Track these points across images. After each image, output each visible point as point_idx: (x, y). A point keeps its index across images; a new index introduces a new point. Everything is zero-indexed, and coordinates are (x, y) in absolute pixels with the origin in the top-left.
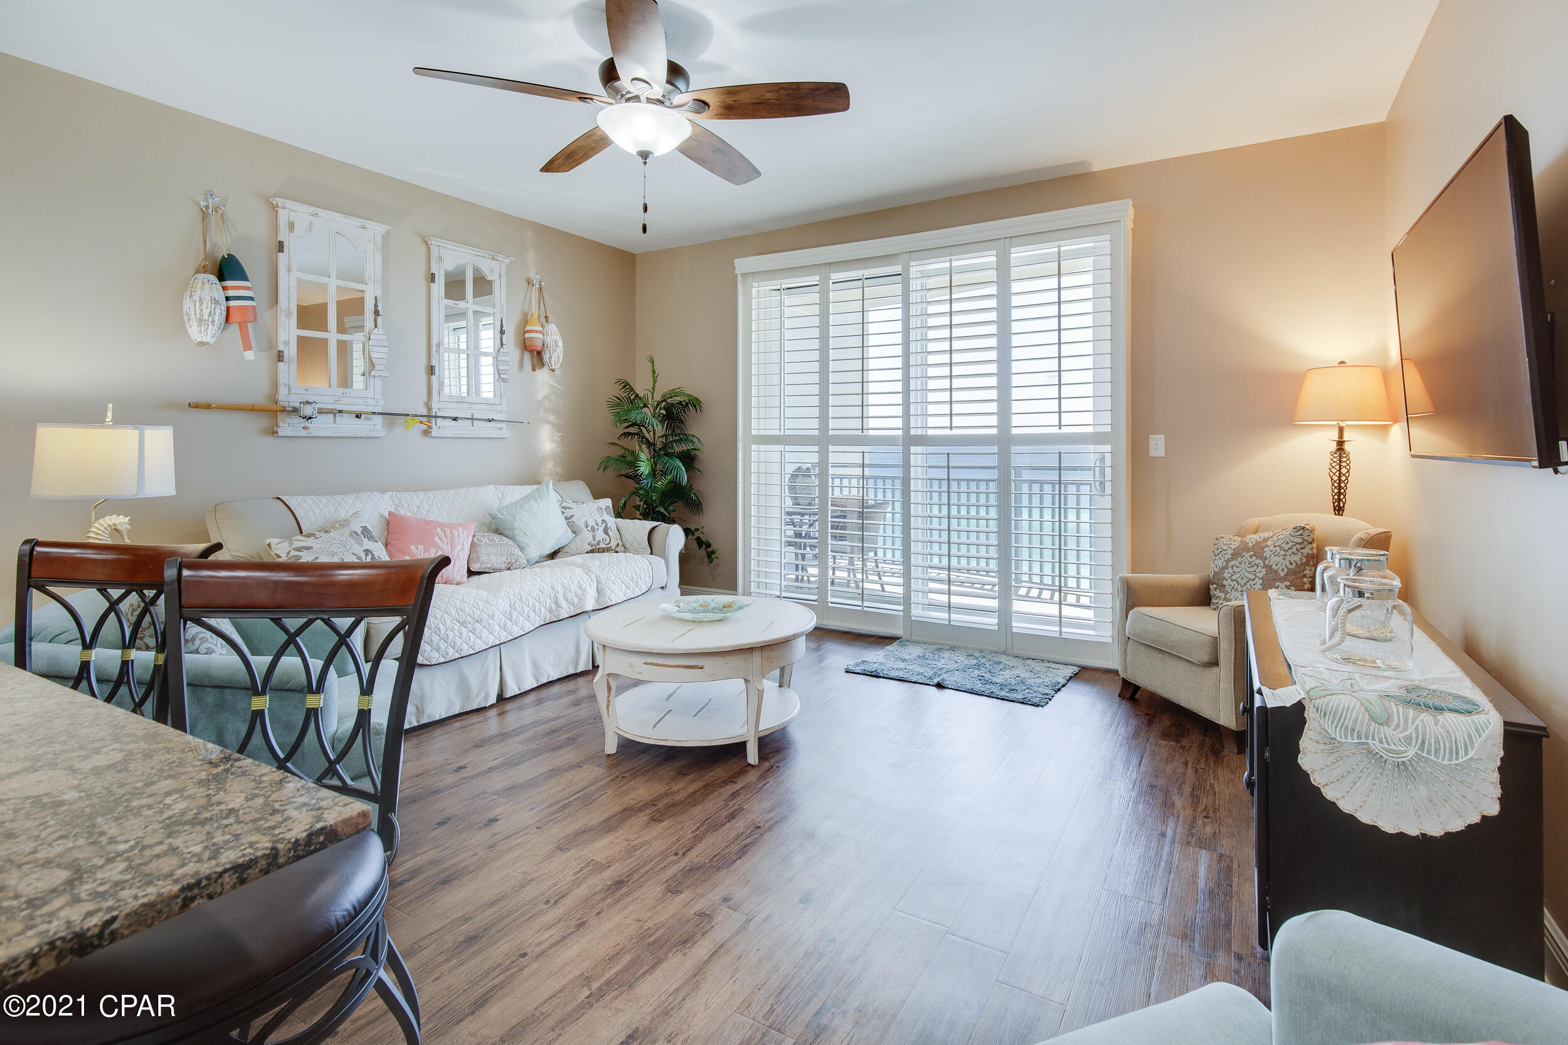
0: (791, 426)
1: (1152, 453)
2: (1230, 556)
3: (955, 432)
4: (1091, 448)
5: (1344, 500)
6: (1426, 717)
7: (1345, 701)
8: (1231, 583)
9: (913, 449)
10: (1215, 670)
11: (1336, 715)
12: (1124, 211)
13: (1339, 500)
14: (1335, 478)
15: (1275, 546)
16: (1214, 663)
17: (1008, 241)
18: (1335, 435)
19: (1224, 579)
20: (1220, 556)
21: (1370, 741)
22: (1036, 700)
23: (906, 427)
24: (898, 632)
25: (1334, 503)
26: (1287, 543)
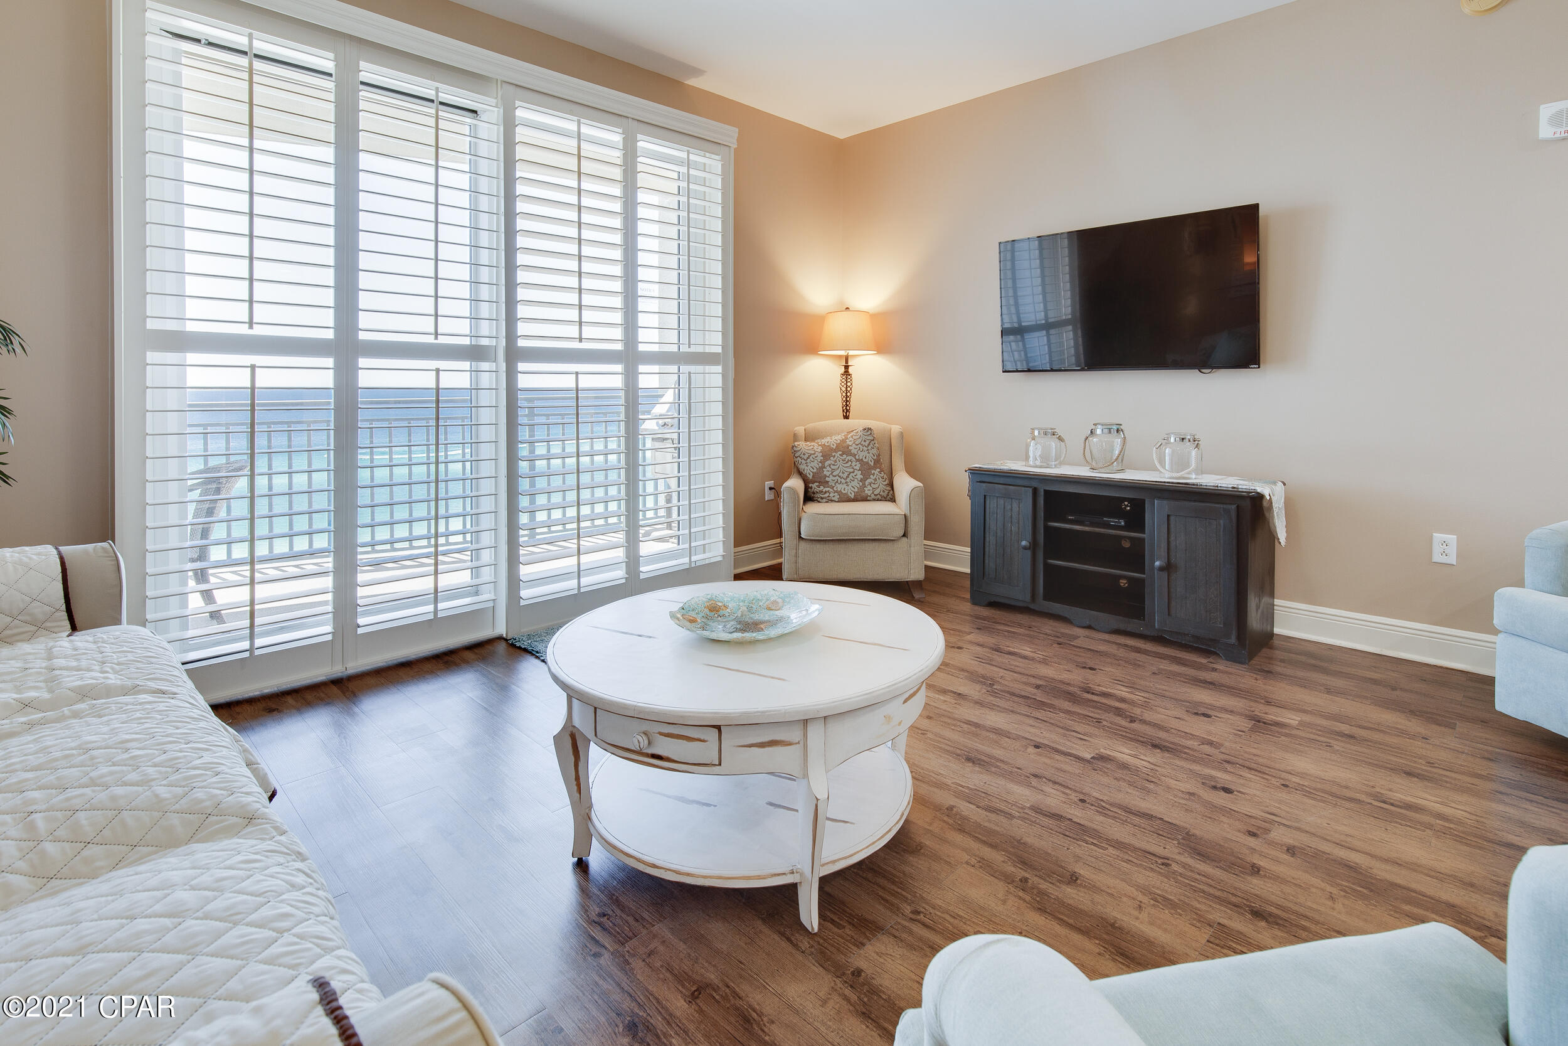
2: (822, 458)
3: (585, 345)
8: (834, 478)
10: (903, 540)
12: (733, 138)
13: (847, 410)
14: (844, 394)
15: (856, 444)
16: (903, 535)
17: (634, 123)
19: (826, 476)
25: (844, 413)
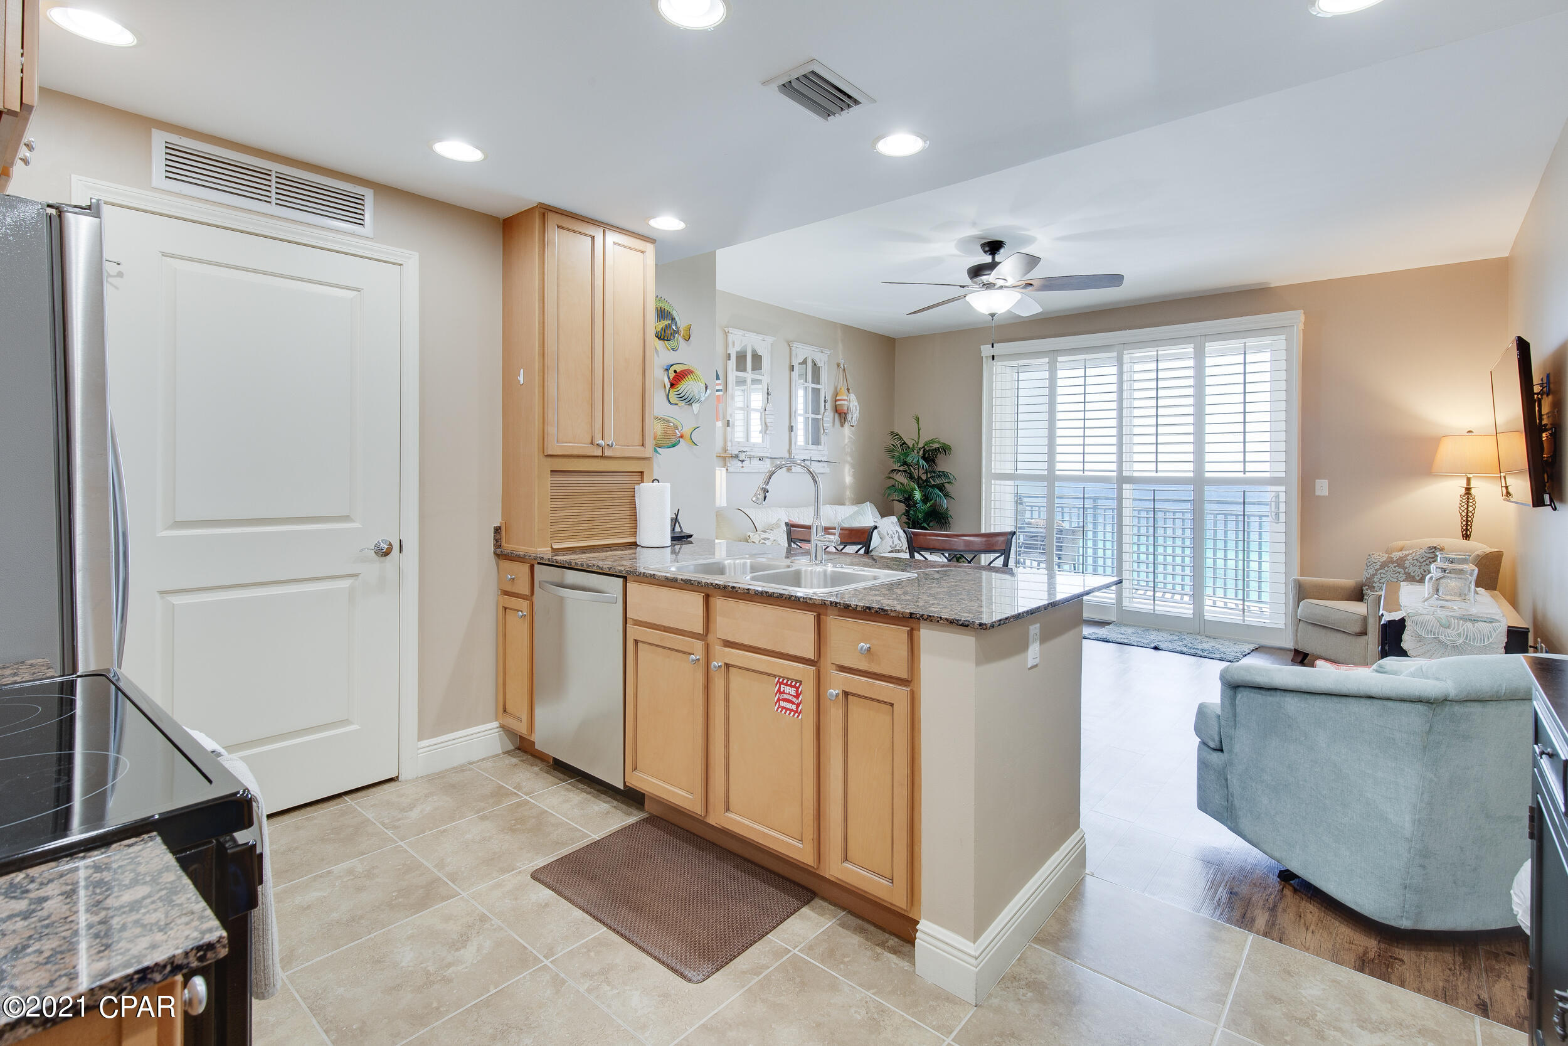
0: (1024, 468)
1: (1318, 493)
2: (1379, 567)
3: (1159, 474)
4: (1269, 488)
5: (1470, 530)
6: (1469, 624)
7: (1427, 618)
8: (1379, 585)
9: (1124, 486)
10: (1365, 637)
11: (1423, 624)
12: (1297, 319)
13: (1467, 530)
14: (1464, 514)
15: (1413, 560)
16: (1364, 633)
17: (1203, 338)
18: (1464, 483)
19: (1374, 582)
20: (1371, 566)
21: (1440, 636)
22: (1230, 659)
23: (1120, 469)
24: (1112, 618)
25: (1462, 532)
26: (1423, 557)
